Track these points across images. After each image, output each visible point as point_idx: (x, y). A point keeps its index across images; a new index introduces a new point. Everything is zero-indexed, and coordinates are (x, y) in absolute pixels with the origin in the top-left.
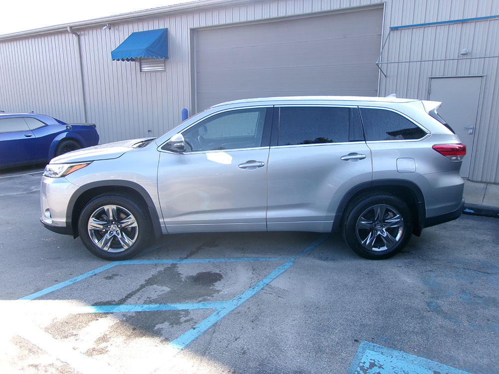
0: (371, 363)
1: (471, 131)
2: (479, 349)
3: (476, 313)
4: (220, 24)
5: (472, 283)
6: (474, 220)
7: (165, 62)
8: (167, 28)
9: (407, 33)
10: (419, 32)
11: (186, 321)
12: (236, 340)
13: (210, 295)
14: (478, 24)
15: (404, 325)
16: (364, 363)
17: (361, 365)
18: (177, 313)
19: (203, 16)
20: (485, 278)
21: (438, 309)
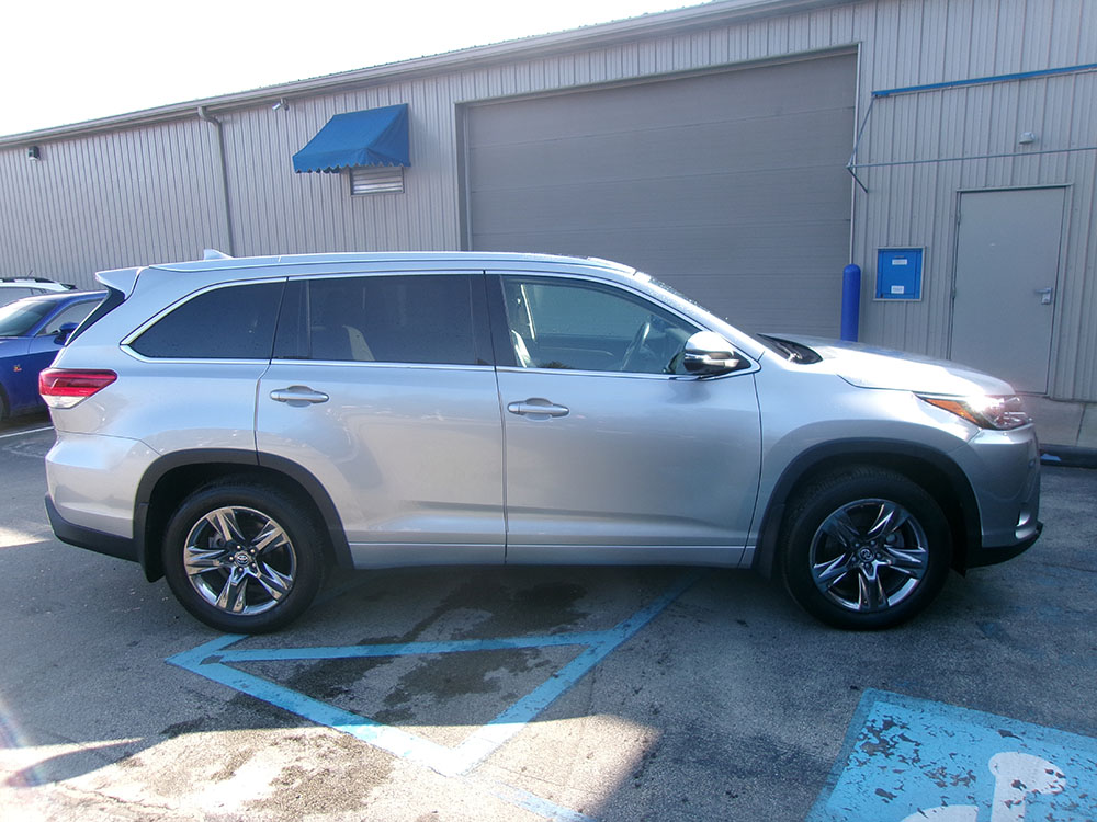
0: (885, 722)
1: (1047, 297)
2: (1079, 696)
3: (1073, 639)
4: (519, 92)
5: (1061, 589)
6: (1059, 474)
7: (403, 173)
8: (407, 105)
9: (905, 102)
10: (931, 101)
11: (538, 665)
12: (637, 692)
13: (570, 622)
14: (1053, 81)
15: (938, 661)
16: (874, 721)
17: (869, 724)
18: (517, 653)
19: (482, 76)
20: (1086, 579)
21: (1001, 633)
